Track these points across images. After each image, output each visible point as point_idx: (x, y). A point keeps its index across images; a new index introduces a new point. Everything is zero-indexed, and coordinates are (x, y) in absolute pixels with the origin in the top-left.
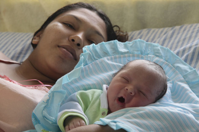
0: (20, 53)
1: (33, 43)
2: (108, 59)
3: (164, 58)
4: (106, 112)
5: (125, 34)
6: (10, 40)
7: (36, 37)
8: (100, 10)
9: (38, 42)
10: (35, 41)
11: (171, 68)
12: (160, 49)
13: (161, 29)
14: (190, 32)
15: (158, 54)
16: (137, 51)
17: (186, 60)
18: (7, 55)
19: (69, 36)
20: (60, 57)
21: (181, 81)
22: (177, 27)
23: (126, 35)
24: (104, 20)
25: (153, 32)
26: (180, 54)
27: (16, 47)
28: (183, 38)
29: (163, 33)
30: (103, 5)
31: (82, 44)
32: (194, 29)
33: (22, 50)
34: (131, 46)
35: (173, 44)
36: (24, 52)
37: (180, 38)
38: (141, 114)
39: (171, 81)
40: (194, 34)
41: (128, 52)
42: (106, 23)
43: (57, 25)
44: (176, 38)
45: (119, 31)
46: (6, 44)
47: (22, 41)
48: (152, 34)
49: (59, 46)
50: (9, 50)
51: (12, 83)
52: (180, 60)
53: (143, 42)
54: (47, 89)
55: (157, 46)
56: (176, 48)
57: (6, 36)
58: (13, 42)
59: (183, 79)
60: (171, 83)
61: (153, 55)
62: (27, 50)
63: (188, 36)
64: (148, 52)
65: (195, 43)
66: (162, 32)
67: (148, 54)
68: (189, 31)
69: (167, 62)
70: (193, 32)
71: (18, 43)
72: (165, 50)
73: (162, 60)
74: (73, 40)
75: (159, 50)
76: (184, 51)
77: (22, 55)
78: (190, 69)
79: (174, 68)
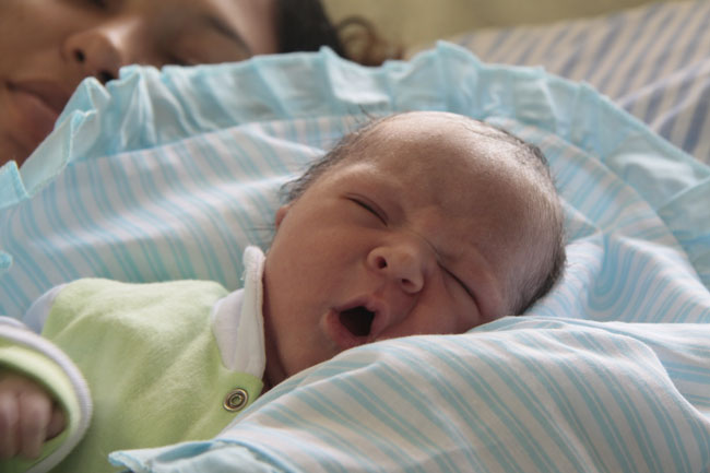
2: (272, 133)
3: (563, 132)
11: (598, 176)
12: (544, 88)
15: (532, 115)
17: (666, 132)
21: (650, 235)
26: (642, 110)
34: (406, 82)
39: (599, 236)
52: (646, 137)
53: (464, 60)
55: (531, 79)
59: (656, 221)
61: (511, 117)
64: (488, 107)
67: (488, 114)
69: (577, 150)
72: (569, 92)
74: (79, 56)
75: (539, 94)
78: (699, 174)
79: (613, 176)
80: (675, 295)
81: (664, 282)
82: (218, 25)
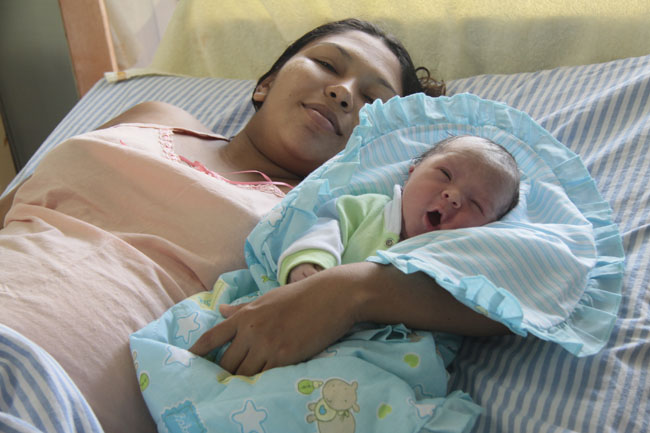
0: (231, 120)
1: (256, 98)
2: (404, 134)
3: (516, 133)
4: (396, 238)
5: (439, 85)
6: (212, 93)
7: (261, 86)
8: (390, 36)
9: (265, 97)
10: (260, 95)
11: (529, 153)
12: (508, 113)
13: (513, 76)
14: (571, 82)
15: (504, 125)
16: (463, 116)
17: (560, 138)
18: (205, 123)
19: (325, 85)
20: (307, 127)
21: (550, 181)
22: (546, 73)
23: (441, 87)
24: (397, 55)
25: (497, 81)
26: (549, 125)
27: (224, 107)
28: (555, 94)
29: (517, 84)
30: (396, 25)
31: (351, 103)
32: (579, 76)
33: (235, 114)
34: (450, 107)
35: (534, 106)
36: (237, 118)
37: (550, 94)
38: (461, 242)
39: (529, 180)
40: (579, 87)
41: (444, 119)
42: (401, 62)
43: (304, 62)
44: (541, 95)
45: (429, 78)
46: (204, 100)
47: (236, 95)
48: (493, 85)
49: (304, 105)
50: (209, 114)
51: (209, 177)
52: (549, 137)
53: (475, 99)
54: (278, 189)
55: (503, 108)
56: (541, 113)
57: (205, 86)
58: (217, 98)
59: (553, 175)
60: (528, 184)
61: (494, 126)
62: (245, 114)
63: (567, 90)
64: (485, 120)
65: (579, 104)
66: (514, 81)
67: (482, 125)
68: (568, 80)
69: (521, 141)
70: (576, 83)
71: (227, 99)
72: (518, 115)
73: (511, 137)
74: (333, 95)
75: (506, 116)
76: (556, 120)
77: (234, 124)
78: (569, 155)
79: (535, 154)
80: (564, 211)
81: (559, 205)
82: (384, 82)
